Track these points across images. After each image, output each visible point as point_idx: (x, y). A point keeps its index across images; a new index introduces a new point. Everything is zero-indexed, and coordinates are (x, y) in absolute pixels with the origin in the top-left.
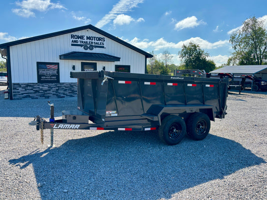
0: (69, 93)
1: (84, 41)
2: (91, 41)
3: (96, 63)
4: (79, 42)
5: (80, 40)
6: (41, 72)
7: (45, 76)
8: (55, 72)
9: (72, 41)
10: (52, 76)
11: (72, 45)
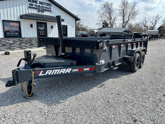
0: (29, 45)
1: (37, 5)
2: (42, 5)
3: (46, 23)
4: (34, 5)
5: (34, 3)
7: (9, 32)
8: (17, 29)
9: (29, 4)
10: (15, 32)
11: (29, 7)
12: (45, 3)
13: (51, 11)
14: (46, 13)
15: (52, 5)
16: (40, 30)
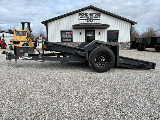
1: (87, 16)
2: (91, 16)
3: (94, 30)
4: (84, 17)
5: (85, 16)
6: (63, 36)
7: (65, 38)
8: (70, 36)
9: (80, 17)
10: (68, 38)
11: (80, 19)
12: (94, 14)
13: (99, 19)
14: (95, 22)
15: (101, 14)
16: (89, 36)
